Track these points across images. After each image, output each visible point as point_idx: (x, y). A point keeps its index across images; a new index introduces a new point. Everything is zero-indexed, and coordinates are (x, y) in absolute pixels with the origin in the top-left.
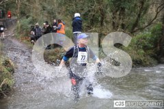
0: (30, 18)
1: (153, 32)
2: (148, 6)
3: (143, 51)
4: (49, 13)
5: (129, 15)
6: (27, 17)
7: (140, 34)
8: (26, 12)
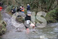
1: (56, 10)
2: (54, 1)
3: (52, 17)
5: (47, 4)
6: (11, 5)
7: (51, 11)
8: (10, 3)
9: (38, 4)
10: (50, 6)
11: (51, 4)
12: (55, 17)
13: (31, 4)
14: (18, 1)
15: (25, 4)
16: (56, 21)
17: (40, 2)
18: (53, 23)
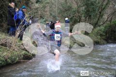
0: (44, 19)
1: (105, 27)
3: (99, 37)
4: (53, 17)
5: (93, 19)
7: (98, 28)
9: (80, 17)
10: (97, 22)
11: (98, 19)
12: (104, 37)
13: (70, 17)
14: (53, 14)
15: (62, 18)
16: (104, 42)
17: (83, 15)
18: (100, 44)
